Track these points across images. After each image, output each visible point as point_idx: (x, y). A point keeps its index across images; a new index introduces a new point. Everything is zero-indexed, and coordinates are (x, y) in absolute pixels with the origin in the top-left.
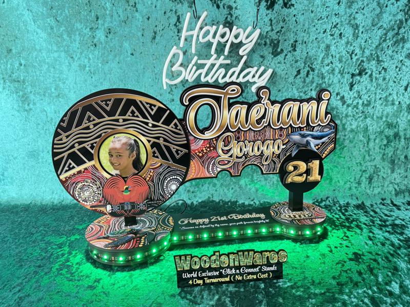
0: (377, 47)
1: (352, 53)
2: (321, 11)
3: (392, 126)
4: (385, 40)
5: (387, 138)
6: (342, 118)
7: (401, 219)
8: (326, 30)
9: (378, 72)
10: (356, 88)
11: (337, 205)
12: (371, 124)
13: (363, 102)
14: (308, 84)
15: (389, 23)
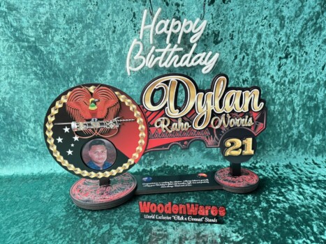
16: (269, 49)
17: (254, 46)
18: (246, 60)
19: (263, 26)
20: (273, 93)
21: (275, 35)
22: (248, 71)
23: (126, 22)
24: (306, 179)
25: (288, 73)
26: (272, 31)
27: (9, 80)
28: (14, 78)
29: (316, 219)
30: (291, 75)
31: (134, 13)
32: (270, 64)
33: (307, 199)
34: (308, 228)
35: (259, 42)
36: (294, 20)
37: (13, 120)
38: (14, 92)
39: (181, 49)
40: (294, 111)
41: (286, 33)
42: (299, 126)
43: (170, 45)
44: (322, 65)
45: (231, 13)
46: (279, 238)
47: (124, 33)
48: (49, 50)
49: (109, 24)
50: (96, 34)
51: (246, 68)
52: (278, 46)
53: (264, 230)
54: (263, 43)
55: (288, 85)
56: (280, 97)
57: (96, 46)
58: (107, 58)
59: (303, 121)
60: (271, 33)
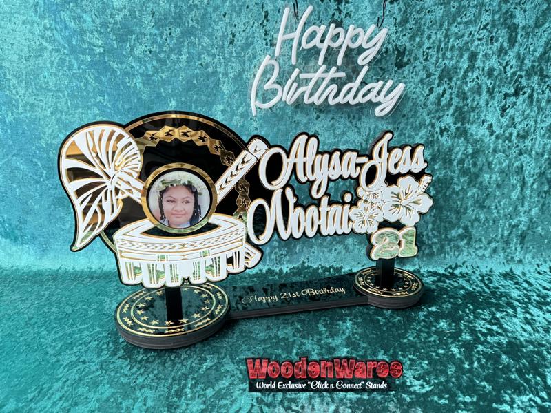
16: (488, 79)
17: (462, 73)
18: (447, 95)
19: (480, 40)
20: (489, 152)
21: (499, 56)
22: (450, 114)
23: (252, 27)
24: (537, 299)
25: (517, 120)
26: (495, 49)
27: (58, 116)
28: (67, 113)
30: (523, 125)
31: (266, 13)
32: (487, 104)
33: (538, 332)
34: (538, 378)
35: (471, 68)
36: (533, 31)
39: (342, 75)
40: (524, 184)
41: (518, 54)
42: (530, 210)
43: (324, 67)
45: (428, 16)
46: (490, 392)
47: (248, 45)
48: (126, 68)
49: (224, 30)
50: (202, 46)
51: (448, 110)
52: (504, 75)
53: (465, 377)
54: (479, 68)
55: (516, 141)
56: (502, 160)
57: (201, 65)
58: (218, 85)
59: (538, 201)
60: (493, 53)
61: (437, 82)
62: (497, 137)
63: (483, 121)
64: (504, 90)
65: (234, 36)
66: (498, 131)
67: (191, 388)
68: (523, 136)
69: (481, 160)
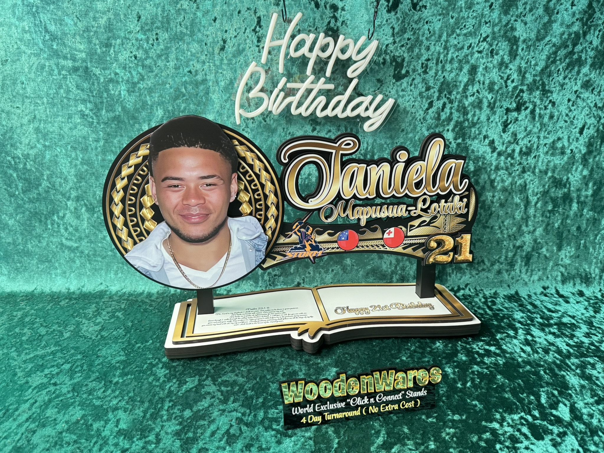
0: (542, 70)
1: (508, 79)
2: (466, 17)
3: (560, 184)
4: (554, 62)
5: (554, 201)
6: (490, 172)
7: (570, 316)
8: (471, 44)
9: (542, 106)
10: (511, 130)
11: (481, 295)
12: (532, 180)
13: (521, 149)
14: (444, 121)
15: (561, 38)
16: (489, 93)
17: (462, 87)
18: (447, 110)
19: (480, 52)
20: (491, 170)
21: (500, 69)
22: (450, 129)
23: (244, 33)
24: (540, 320)
25: (519, 136)
26: (495, 62)
27: (36, 125)
28: (45, 122)
29: (548, 384)
30: (526, 141)
31: (259, 18)
32: (488, 119)
33: (538, 353)
34: (532, 397)
35: (471, 81)
36: (534, 45)
37: (39, 194)
38: (45, 146)
40: (527, 203)
41: (520, 68)
42: (534, 230)
44: (580, 126)
45: (426, 27)
46: (481, 410)
47: (239, 52)
48: (110, 74)
49: (214, 35)
50: (191, 52)
51: (448, 125)
52: (505, 90)
53: (456, 396)
54: (479, 82)
55: (518, 158)
56: (505, 178)
57: (190, 72)
58: (208, 94)
59: (542, 221)
60: (494, 67)
61: (436, 94)
62: (500, 154)
63: (485, 137)
64: (506, 105)
65: (225, 41)
66: (500, 148)
67: (168, 410)
68: (527, 152)
69: (484, 177)
